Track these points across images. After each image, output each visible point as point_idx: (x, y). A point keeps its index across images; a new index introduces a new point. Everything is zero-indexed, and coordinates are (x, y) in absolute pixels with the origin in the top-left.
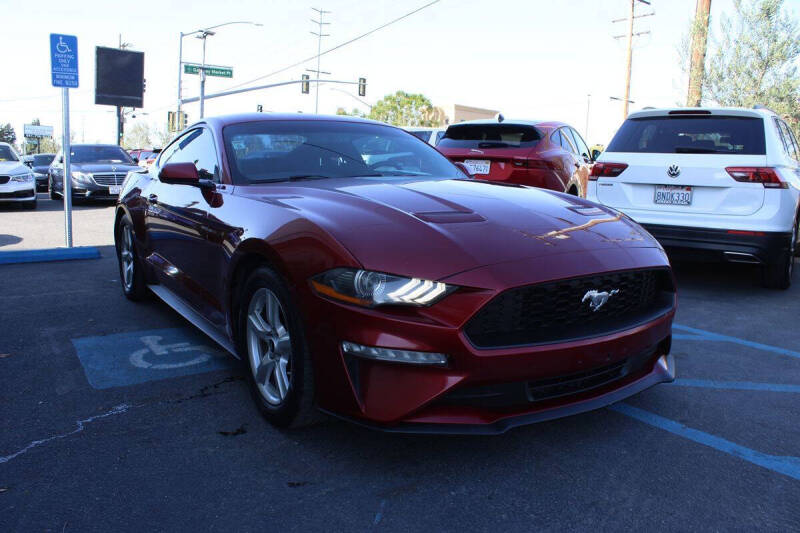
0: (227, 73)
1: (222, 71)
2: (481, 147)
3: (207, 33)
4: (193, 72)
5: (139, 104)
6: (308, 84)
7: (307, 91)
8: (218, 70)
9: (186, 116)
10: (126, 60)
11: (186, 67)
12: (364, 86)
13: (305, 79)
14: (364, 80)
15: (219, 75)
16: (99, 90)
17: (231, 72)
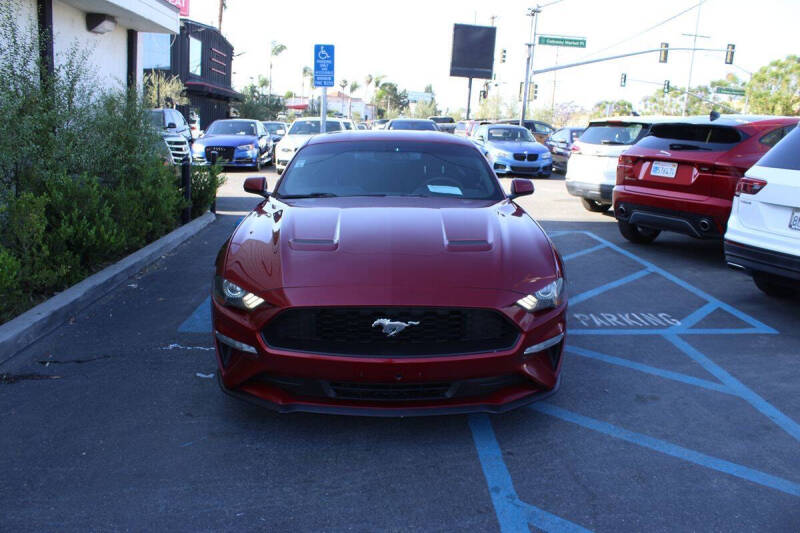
0: (581, 44)
1: (576, 41)
2: (672, 148)
3: (535, 11)
4: (546, 43)
5: (488, 76)
6: (666, 53)
7: (665, 60)
8: (570, 41)
9: (536, 87)
10: (479, 35)
11: (540, 39)
12: (732, 53)
13: (664, 48)
14: (733, 47)
15: (572, 45)
16: (454, 64)
17: (585, 42)
